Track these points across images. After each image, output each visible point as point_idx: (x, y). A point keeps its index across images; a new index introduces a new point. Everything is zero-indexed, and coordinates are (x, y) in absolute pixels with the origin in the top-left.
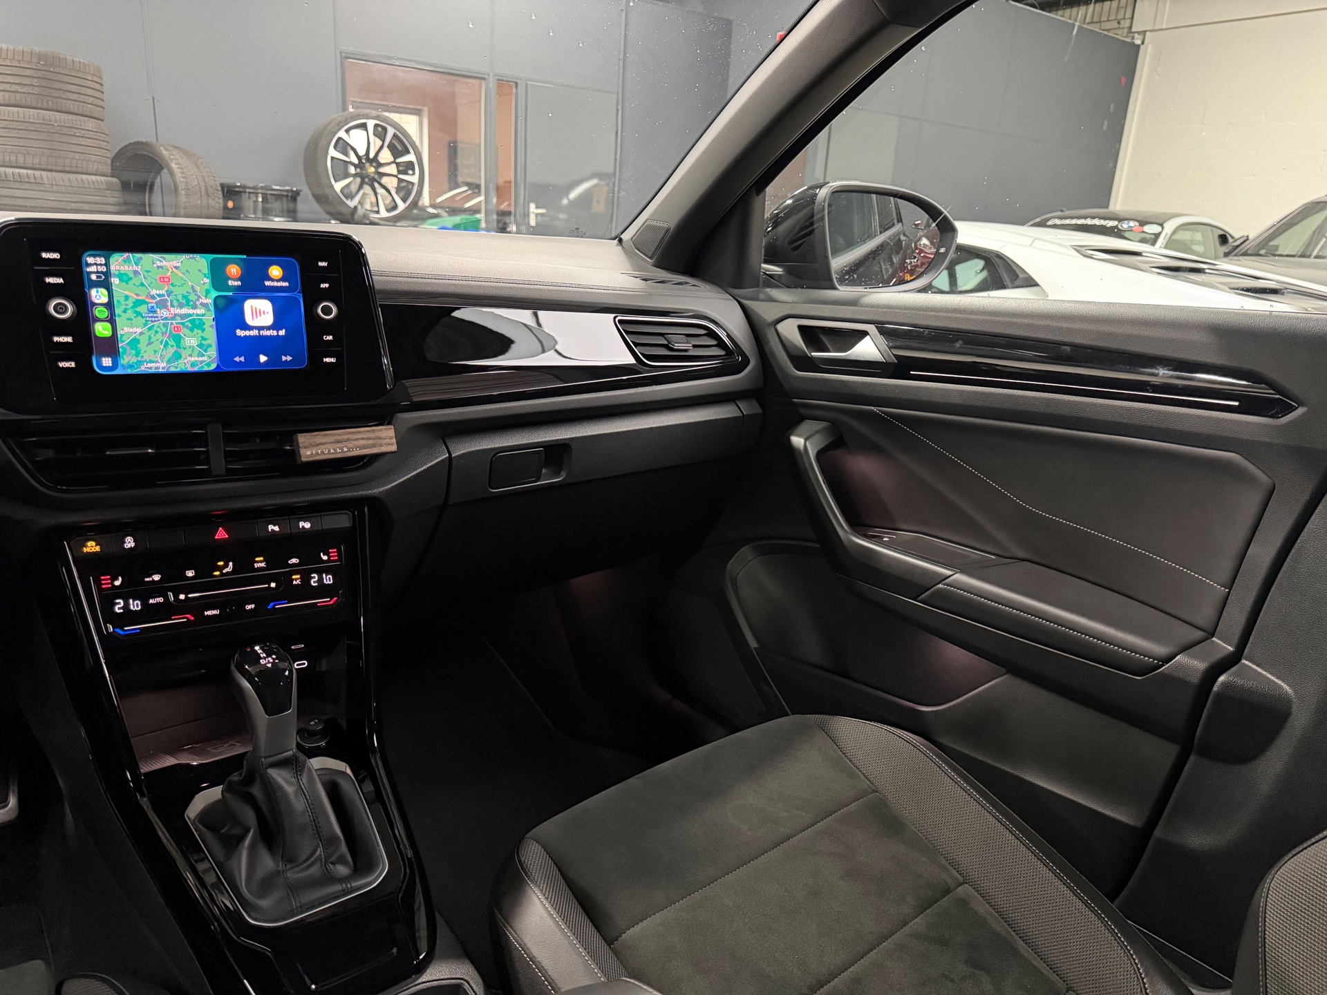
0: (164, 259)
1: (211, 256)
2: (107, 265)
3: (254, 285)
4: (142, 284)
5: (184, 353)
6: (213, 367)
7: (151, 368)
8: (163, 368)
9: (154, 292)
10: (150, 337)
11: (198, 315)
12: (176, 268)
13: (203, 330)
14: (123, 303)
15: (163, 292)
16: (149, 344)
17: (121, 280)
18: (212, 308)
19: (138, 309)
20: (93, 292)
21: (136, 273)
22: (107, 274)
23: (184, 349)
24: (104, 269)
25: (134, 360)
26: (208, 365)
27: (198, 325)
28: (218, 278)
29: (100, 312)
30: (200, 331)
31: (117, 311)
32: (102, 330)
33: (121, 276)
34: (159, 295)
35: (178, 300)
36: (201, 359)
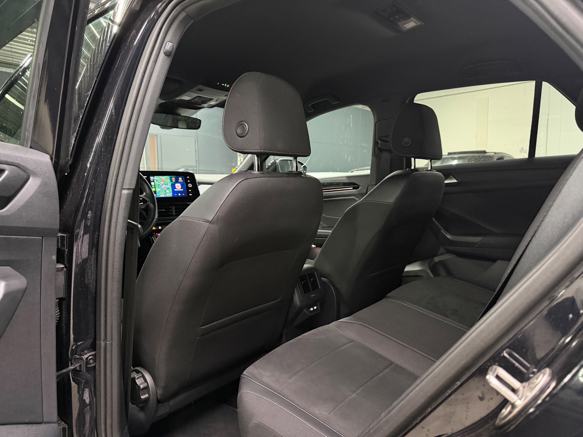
0: (163, 177)
1: (170, 176)
3: (177, 181)
6: (171, 196)
7: (162, 196)
8: (164, 196)
9: (161, 183)
15: (163, 183)
16: (161, 192)
17: (156, 181)
18: (171, 185)
19: (159, 186)
21: (158, 180)
23: (167, 193)
24: (153, 179)
25: (159, 195)
27: (168, 188)
28: (171, 181)
29: (153, 186)
30: (169, 190)
31: (156, 186)
33: (156, 180)
35: (165, 184)
36: (169, 195)
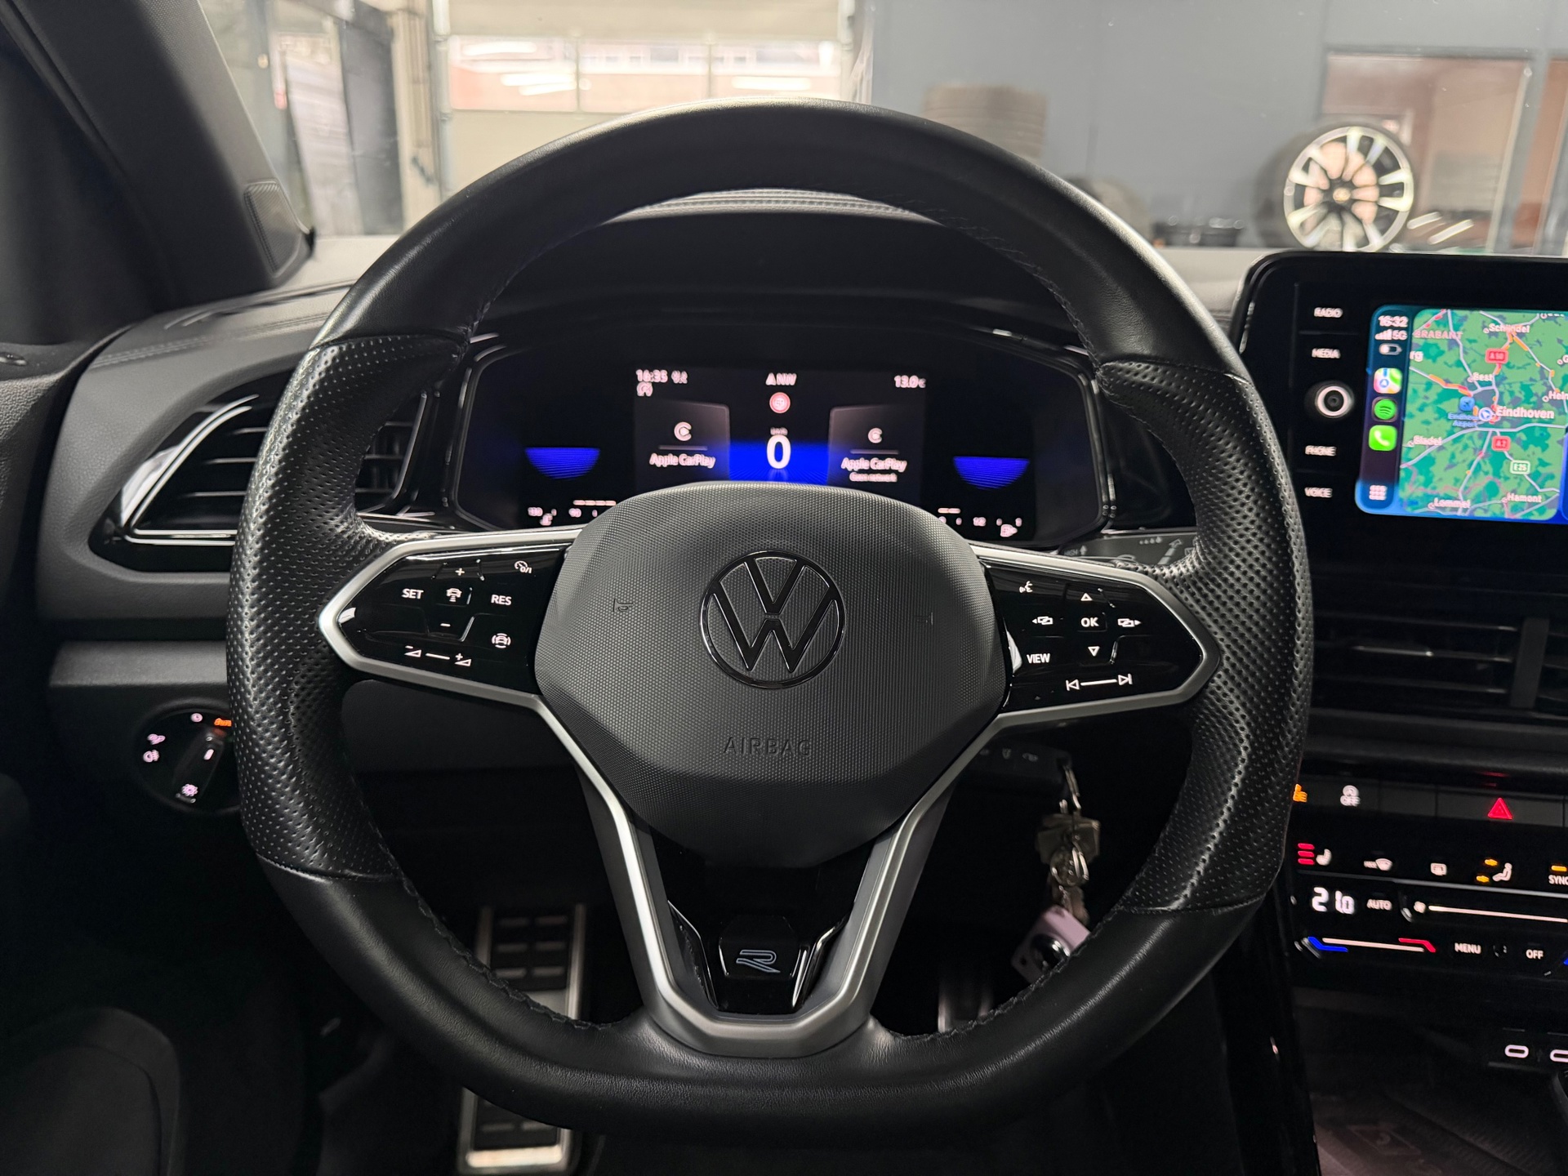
0: (1503, 319)
2: (1409, 329)
4: (1459, 364)
5: (1504, 486)
6: (1549, 514)
7: (1443, 509)
8: (1465, 510)
9: (1476, 377)
10: (1453, 456)
11: (1541, 420)
12: (1521, 335)
13: (1545, 448)
14: (1421, 393)
15: (1490, 378)
16: (1451, 466)
17: (1426, 356)
19: (1445, 406)
20: (1379, 374)
21: (1453, 343)
22: (1406, 345)
23: (1507, 479)
24: (1402, 335)
25: (1419, 493)
26: (1541, 511)
27: (1537, 438)
29: (1384, 409)
30: (1539, 449)
31: (1410, 408)
32: (1380, 438)
33: (1429, 349)
34: (1482, 384)
35: (1511, 393)
36: (1531, 499)
